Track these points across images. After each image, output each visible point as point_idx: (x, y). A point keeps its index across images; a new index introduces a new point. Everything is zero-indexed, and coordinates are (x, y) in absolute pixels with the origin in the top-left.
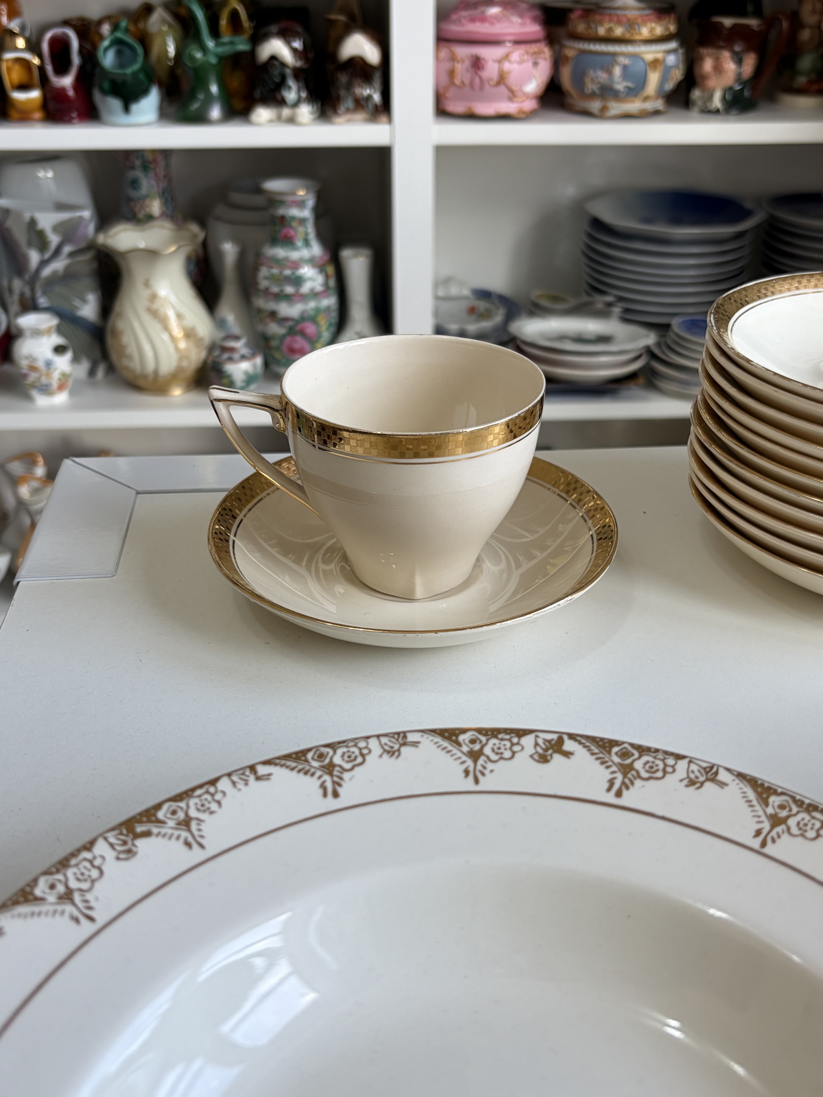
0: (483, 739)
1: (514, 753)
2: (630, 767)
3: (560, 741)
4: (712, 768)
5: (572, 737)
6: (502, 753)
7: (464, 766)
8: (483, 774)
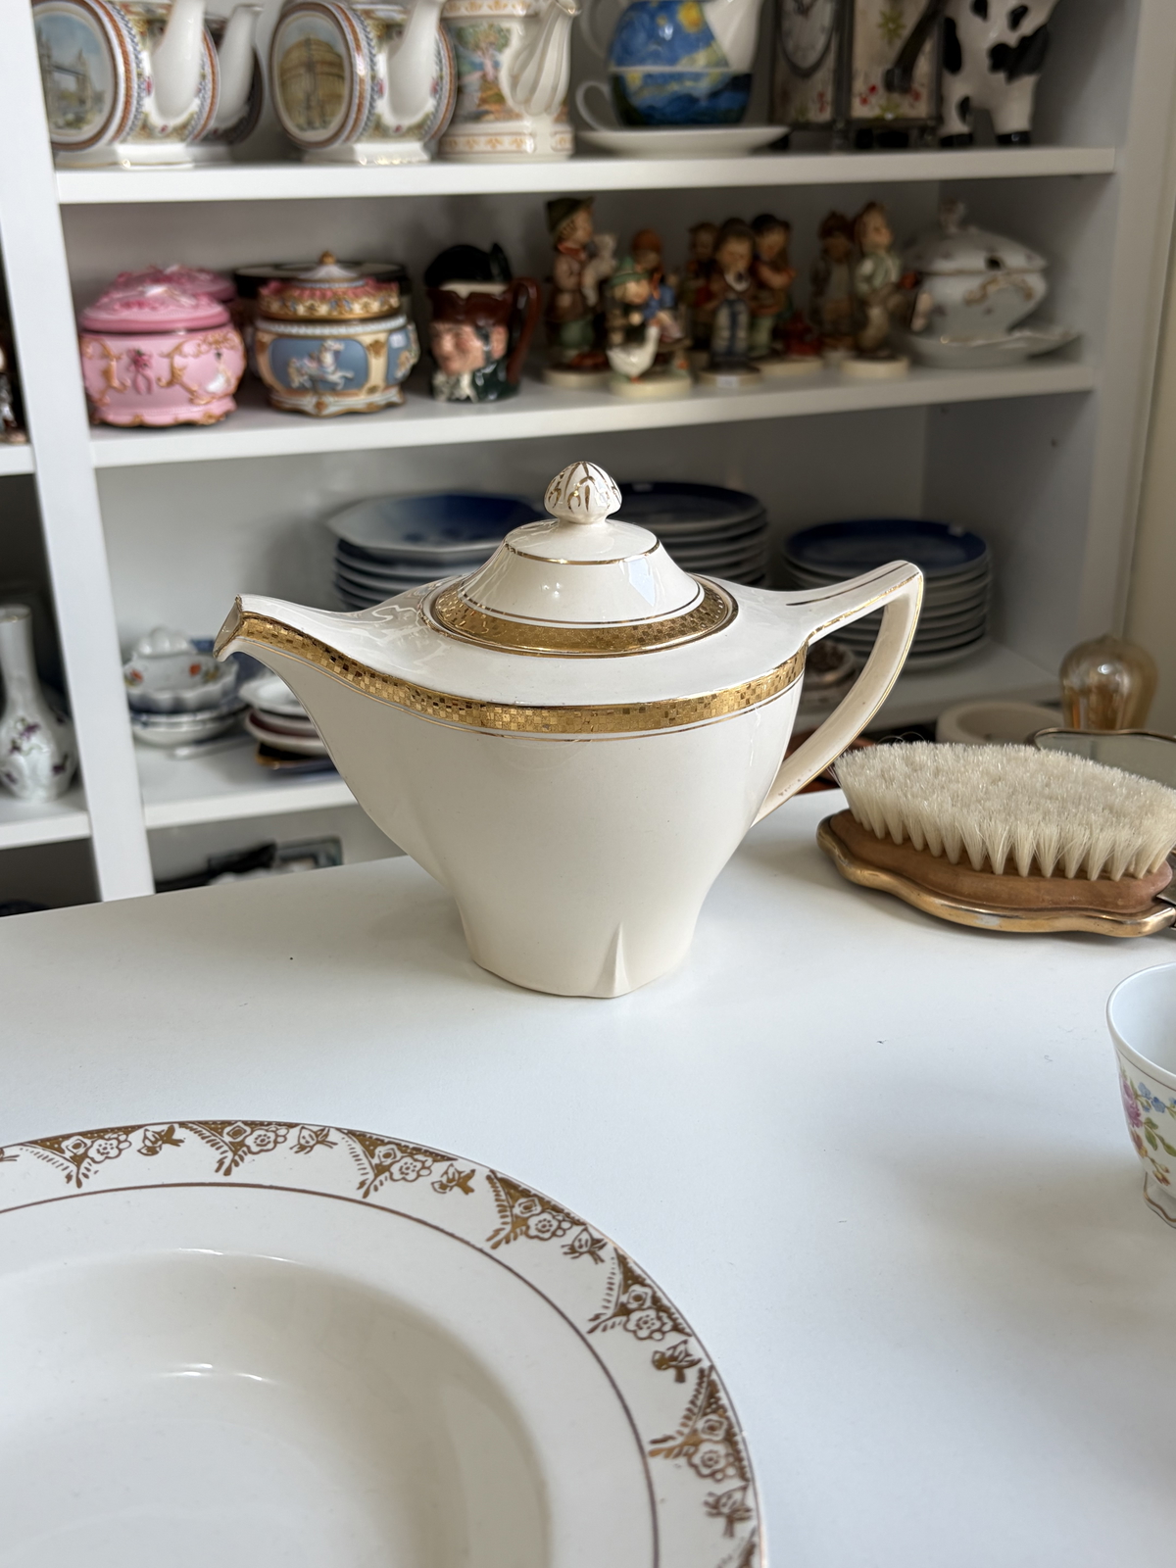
0: (88, 1142)
1: (120, 1151)
2: (242, 1144)
3: (171, 1130)
4: (323, 1130)
5: (182, 1124)
6: (108, 1153)
7: (66, 1172)
8: (86, 1176)
